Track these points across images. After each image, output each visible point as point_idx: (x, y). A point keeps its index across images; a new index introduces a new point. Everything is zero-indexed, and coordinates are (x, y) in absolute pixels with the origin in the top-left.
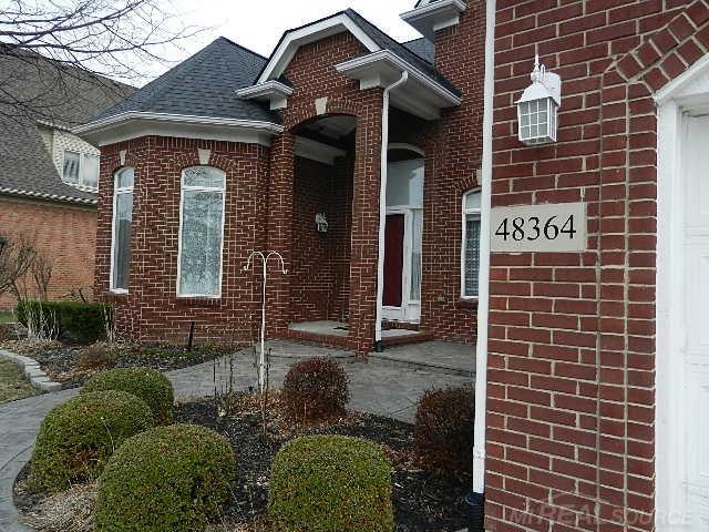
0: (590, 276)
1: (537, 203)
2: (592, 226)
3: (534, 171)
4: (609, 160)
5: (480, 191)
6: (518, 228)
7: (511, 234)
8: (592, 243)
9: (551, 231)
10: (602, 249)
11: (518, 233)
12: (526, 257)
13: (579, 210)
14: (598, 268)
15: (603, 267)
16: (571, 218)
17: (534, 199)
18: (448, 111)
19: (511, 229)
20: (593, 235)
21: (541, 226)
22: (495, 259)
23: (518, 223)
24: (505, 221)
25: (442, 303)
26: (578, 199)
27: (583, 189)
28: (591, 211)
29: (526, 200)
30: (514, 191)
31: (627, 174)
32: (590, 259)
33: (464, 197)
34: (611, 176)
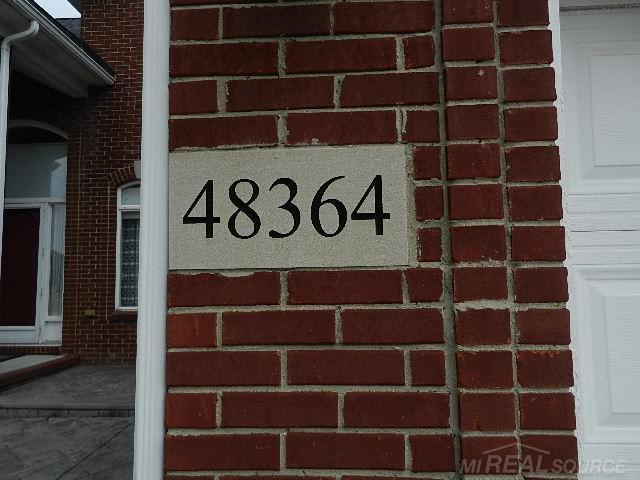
0: (427, 327)
1: (293, 141)
2: (425, 204)
3: (282, 63)
4: (457, 47)
5: (139, 186)
6: (243, 207)
7: (225, 221)
8: (428, 244)
9: (329, 216)
10: (454, 261)
11: (242, 219)
12: (263, 283)
13: (393, 161)
14: (445, 307)
15: (462, 307)
16: (377, 182)
17: (282, 132)
18: (99, 90)
19: (223, 208)
20: (432, 224)
21: (303, 202)
22: (181, 287)
23: (244, 193)
24: (209, 187)
25: (92, 317)
26: (389, 138)
27: (401, 114)
28: (422, 166)
29: (264, 135)
30: (230, 108)
31: (500, 82)
32: (424, 284)
33: (119, 193)
34: (466, 84)
